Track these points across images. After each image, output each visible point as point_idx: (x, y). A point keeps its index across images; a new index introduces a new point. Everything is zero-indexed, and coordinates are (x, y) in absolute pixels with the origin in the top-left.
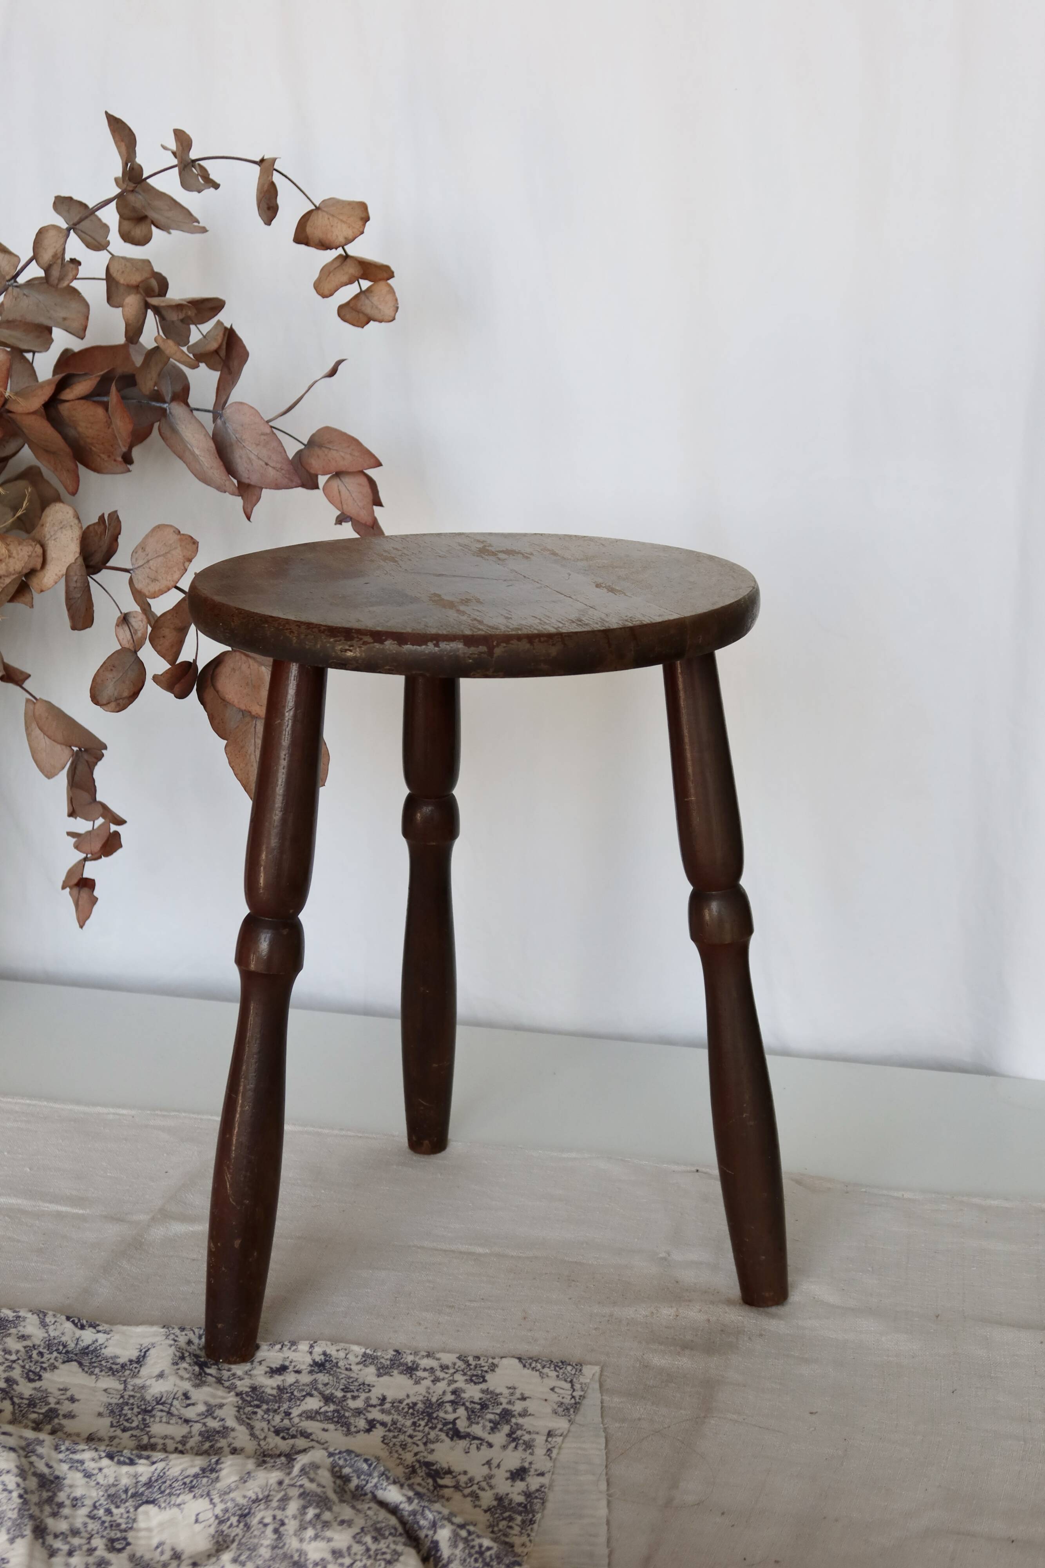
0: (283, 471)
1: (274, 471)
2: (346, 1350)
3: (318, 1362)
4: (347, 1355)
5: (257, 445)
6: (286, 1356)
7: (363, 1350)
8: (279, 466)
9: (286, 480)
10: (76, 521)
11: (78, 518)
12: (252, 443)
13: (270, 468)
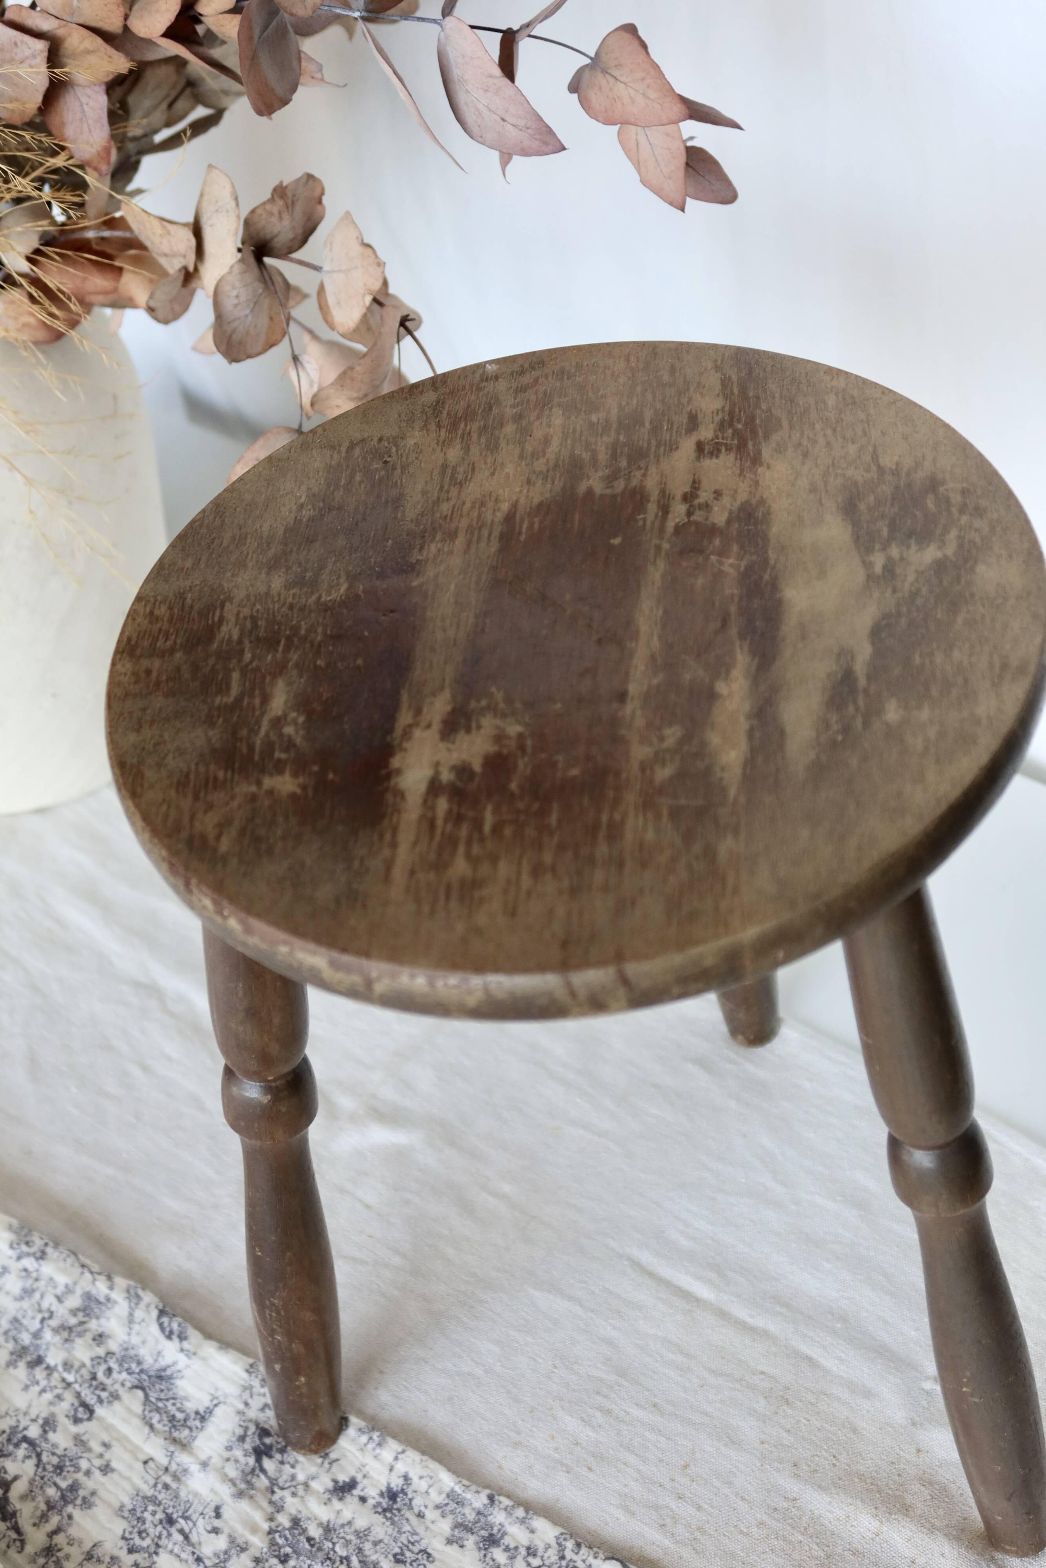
0: (530, 131)
1: (516, 130)
2: (431, 1478)
3: (392, 1488)
4: (430, 1486)
5: (486, 91)
6: (365, 1461)
7: (452, 1484)
8: (521, 123)
9: (537, 143)
10: (233, 204)
11: (236, 199)
12: (478, 88)
13: (509, 125)
